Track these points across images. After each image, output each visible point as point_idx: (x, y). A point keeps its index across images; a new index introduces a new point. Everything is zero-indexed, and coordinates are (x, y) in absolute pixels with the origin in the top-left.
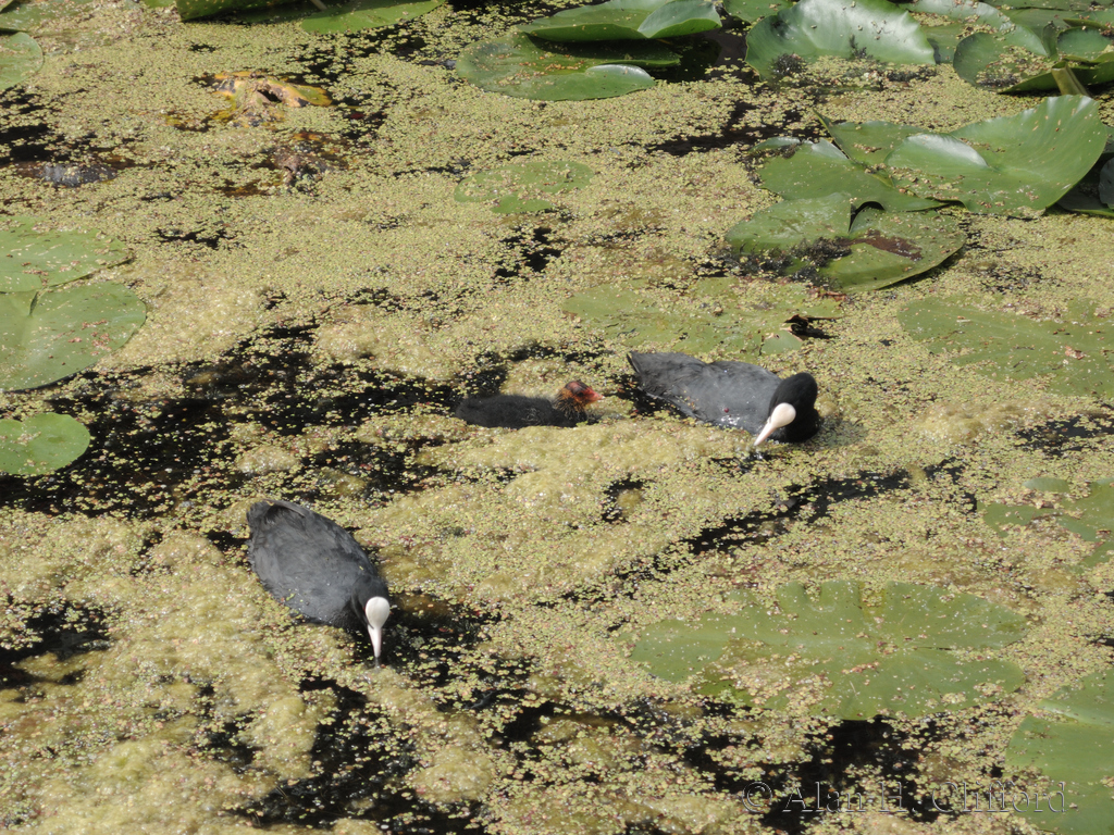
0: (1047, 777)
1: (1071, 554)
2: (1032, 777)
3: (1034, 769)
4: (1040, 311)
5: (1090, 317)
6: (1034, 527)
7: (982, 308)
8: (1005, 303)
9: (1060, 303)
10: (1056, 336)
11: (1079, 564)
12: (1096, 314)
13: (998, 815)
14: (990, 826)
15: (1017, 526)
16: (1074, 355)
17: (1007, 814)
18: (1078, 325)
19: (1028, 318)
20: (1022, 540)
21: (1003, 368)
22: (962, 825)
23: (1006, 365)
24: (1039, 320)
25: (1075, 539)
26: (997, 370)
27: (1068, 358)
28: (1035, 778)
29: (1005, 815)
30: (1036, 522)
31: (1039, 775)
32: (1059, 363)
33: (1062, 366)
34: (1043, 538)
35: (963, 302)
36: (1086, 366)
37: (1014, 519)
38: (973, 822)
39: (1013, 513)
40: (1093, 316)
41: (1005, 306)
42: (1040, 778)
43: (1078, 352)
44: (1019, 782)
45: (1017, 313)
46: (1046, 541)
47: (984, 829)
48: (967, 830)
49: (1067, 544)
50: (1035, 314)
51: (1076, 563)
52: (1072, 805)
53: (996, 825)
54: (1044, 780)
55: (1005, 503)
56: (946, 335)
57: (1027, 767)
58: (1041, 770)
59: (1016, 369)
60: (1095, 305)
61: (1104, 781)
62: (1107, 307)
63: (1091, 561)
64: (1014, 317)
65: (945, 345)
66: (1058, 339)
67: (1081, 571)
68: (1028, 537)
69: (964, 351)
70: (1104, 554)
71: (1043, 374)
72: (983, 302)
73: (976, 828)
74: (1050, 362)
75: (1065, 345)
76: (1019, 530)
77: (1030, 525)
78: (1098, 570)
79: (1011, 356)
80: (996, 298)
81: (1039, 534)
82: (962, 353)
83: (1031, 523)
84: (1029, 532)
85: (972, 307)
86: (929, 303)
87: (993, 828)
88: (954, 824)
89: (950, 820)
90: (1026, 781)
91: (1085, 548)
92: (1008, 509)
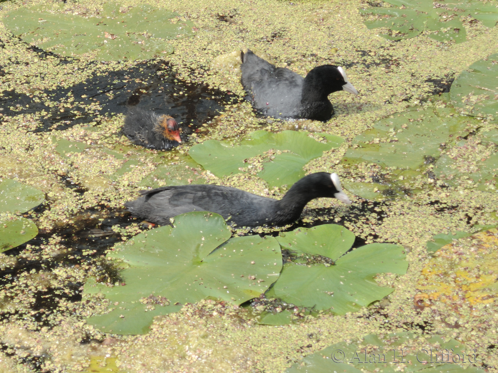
0: (107, 300)
1: (109, 168)
2: (99, 299)
3: (100, 295)
4: (87, 12)
5: (117, 13)
6: (86, 152)
7: (52, 13)
8: (66, 8)
9: (98, 6)
10: (98, 26)
11: (114, 174)
12: (120, 11)
13: (77, 325)
14: (73, 332)
15: (76, 153)
16: (110, 37)
17: (82, 324)
18: (111, 18)
19: (80, 16)
20: (79, 161)
21: (69, 48)
22: (56, 332)
23: (70, 46)
24: (87, 17)
25: (111, 158)
26: (65, 49)
27: (107, 39)
28: (101, 301)
29: (81, 324)
30: (87, 150)
31: (103, 299)
32: (102, 43)
33: (103, 44)
34: (92, 158)
35: (41, 9)
36: (118, 43)
37: (74, 149)
38: (62, 330)
39: (73, 145)
40: (118, 13)
41: (66, 10)
42: (103, 301)
43: (112, 35)
44: (90, 304)
45: (74, 14)
46: (94, 160)
47: (69, 334)
48: (59, 335)
49: (106, 161)
50: (84, 14)
51: (112, 173)
52: (121, 316)
53: (76, 331)
54: (106, 302)
55: (69, 139)
56: (33, 30)
57: (96, 294)
58: (104, 295)
59: (77, 48)
60: (119, 6)
61: (141, 300)
62: (126, 6)
63: (120, 171)
64: (72, 16)
65: (33, 37)
66: (99, 28)
67: (116, 178)
68: (83, 159)
69: (45, 40)
70: (129, 167)
71: (93, 50)
72: (53, 9)
73: (65, 334)
74: (96, 42)
75: (104, 31)
76: (77, 155)
77: (83, 152)
78: (126, 177)
79: (73, 40)
80: (60, 6)
81: (89, 156)
82: (43, 41)
83: (84, 151)
84: (83, 156)
85: (46, 12)
86: (20, 12)
87: (75, 333)
88: (51, 332)
89: (49, 330)
90: (95, 303)
91: (117, 163)
92: (70, 143)
